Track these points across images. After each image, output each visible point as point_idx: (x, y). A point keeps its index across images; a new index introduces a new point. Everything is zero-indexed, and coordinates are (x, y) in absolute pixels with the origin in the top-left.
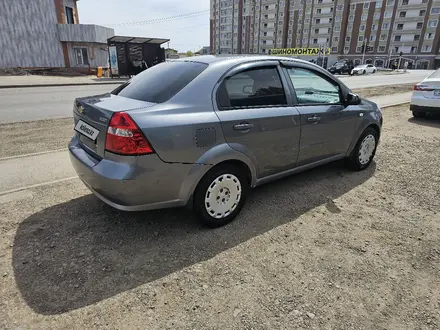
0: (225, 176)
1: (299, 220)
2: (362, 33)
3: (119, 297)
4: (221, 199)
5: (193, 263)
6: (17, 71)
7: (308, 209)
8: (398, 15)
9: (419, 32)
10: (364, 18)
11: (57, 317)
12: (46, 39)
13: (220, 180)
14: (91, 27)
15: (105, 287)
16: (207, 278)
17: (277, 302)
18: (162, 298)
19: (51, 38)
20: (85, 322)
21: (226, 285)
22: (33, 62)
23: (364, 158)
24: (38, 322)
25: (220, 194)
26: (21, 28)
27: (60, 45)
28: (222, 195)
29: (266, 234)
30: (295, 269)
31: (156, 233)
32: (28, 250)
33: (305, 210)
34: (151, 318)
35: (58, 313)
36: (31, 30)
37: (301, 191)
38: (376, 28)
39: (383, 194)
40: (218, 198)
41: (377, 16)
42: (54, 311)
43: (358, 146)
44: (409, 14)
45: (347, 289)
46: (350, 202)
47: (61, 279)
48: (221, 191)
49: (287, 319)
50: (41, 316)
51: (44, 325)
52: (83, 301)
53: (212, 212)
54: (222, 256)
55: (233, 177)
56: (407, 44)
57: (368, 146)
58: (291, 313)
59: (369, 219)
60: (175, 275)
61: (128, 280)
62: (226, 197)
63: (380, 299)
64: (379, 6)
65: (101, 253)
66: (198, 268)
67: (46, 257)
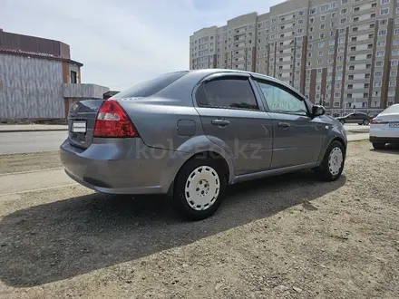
0: (205, 167)
1: (277, 215)
2: (318, 91)
3: (95, 272)
4: (200, 191)
5: (173, 246)
6: (24, 121)
7: (286, 208)
8: (347, 77)
9: (367, 90)
10: (319, 80)
11: (28, 289)
12: (52, 96)
13: (200, 170)
14: (90, 86)
15: (82, 265)
16: (187, 258)
17: (261, 279)
18: (139, 275)
19: (56, 95)
20: (57, 293)
21: (206, 264)
22: (39, 114)
23: (334, 169)
24: (7, 293)
25: (199, 186)
26: (32, 87)
27: (63, 100)
28: (202, 187)
29: (245, 226)
30: (277, 253)
31: (137, 224)
32: (8, 236)
33: (283, 208)
34: (127, 291)
35: (30, 286)
36: (40, 88)
37: (277, 195)
38: (330, 88)
39: (357, 198)
40: (198, 189)
41: (329, 79)
42: (26, 284)
43: (327, 157)
44: (356, 77)
45: (333, 269)
46: (325, 203)
47: (38, 259)
48: (201, 183)
49: (272, 293)
50: (11, 288)
51: (13, 295)
52: (57, 276)
53: (192, 203)
54: (202, 242)
55: (212, 170)
56: (358, 100)
57: (336, 158)
58: (276, 288)
59: (346, 215)
60: (154, 256)
61: (106, 260)
62: (205, 189)
63: (370, 277)
64: (330, 71)
65: (81, 238)
66: (177, 251)
67: (26, 241)
